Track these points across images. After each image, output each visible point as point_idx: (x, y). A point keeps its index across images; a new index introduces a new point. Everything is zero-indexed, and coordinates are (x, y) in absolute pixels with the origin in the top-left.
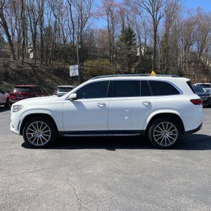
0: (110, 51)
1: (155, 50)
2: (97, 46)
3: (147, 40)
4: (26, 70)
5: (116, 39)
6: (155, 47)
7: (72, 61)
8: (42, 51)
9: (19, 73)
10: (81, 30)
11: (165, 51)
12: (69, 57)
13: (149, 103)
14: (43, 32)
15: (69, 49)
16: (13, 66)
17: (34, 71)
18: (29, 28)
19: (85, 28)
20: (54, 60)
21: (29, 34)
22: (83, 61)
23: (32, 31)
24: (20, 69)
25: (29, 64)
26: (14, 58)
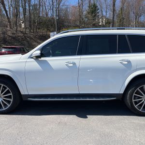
0: (80, 22)
1: (113, 20)
2: (70, 18)
3: (108, 13)
4: (19, 36)
5: (85, 13)
6: (113, 18)
7: (52, 29)
8: (30, 22)
9: (14, 38)
10: (59, 6)
11: (120, 21)
12: (50, 26)
13: (129, 62)
14: (31, 8)
15: (50, 21)
16: (9, 33)
17: (25, 37)
18: (21, 5)
19: (61, 4)
20: (39, 29)
21: (21, 10)
22: (60, 29)
23: (23, 7)
24: (14, 36)
25: (21, 31)
26: (11, 28)
